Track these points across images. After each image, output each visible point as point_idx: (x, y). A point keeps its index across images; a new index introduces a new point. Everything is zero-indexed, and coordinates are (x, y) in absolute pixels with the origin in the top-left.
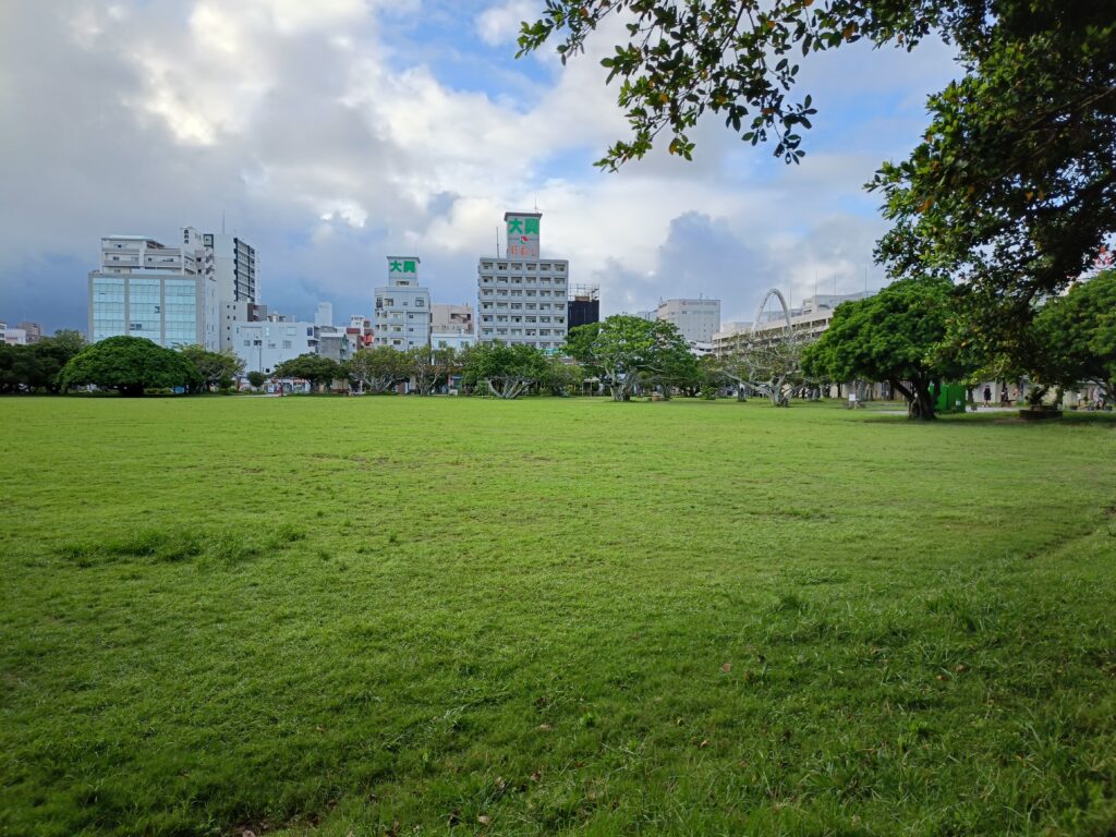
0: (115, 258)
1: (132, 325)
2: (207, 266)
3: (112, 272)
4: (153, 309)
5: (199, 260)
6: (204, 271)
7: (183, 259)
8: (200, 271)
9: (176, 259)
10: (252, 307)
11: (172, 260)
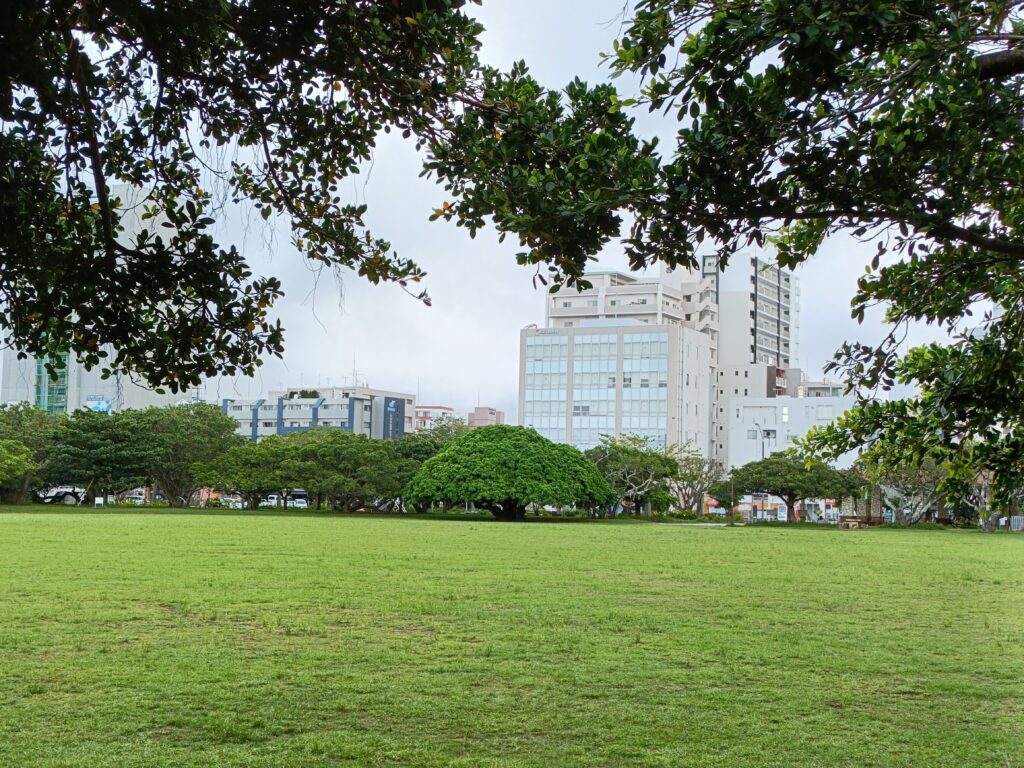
0: (566, 305)
1: (577, 408)
2: (700, 307)
3: (561, 324)
4: (605, 380)
5: (688, 298)
6: (695, 317)
7: (660, 297)
8: (688, 317)
9: (650, 300)
10: (775, 373)
11: (644, 302)
